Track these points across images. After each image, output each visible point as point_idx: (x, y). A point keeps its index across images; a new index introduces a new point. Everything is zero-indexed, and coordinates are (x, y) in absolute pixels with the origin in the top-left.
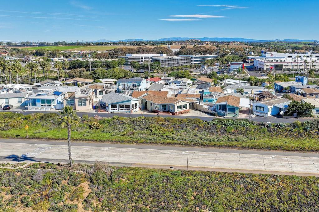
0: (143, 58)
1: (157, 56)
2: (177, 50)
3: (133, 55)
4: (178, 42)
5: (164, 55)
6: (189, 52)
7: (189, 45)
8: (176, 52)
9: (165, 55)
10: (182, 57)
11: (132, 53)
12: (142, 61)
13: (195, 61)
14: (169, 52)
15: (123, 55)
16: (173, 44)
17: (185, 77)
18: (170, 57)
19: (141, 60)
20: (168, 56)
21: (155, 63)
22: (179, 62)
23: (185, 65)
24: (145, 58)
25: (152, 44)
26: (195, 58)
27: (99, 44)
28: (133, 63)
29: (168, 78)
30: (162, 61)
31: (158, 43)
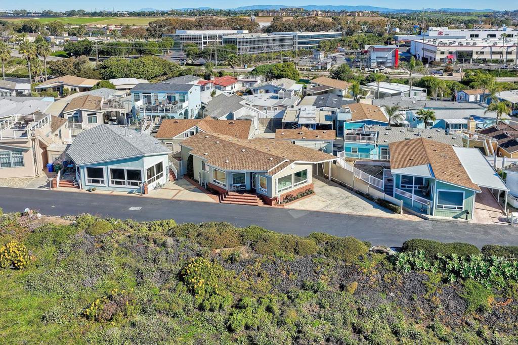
0: (206, 38)
1: (231, 34)
2: (268, 24)
3: (188, 32)
4: (269, 12)
5: (244, 32)
6: (288, 28)
7: (286, 16)
8: (264, 27)
9: (247, 32)
10: (277, 36)
11: (188, 29)
12: (204, 43)
13: (300, 43)
14: (252, 27)
15: (172, 33)
16: (260, 15)
17: (287, 76)
18: (255, 35)
19: (203, 40)
20: (252, 34)
21: (227, 46)
22: (272, 45)
23: (281, 50)
24: (210, 37)
25: (225, 15)
26: (300, 37)
27: (139, 14)
28: (187, 46)
29: (251, 79)
30: (240, 42)
31: (235, 13)
